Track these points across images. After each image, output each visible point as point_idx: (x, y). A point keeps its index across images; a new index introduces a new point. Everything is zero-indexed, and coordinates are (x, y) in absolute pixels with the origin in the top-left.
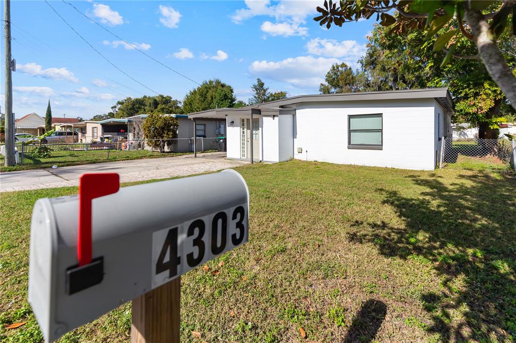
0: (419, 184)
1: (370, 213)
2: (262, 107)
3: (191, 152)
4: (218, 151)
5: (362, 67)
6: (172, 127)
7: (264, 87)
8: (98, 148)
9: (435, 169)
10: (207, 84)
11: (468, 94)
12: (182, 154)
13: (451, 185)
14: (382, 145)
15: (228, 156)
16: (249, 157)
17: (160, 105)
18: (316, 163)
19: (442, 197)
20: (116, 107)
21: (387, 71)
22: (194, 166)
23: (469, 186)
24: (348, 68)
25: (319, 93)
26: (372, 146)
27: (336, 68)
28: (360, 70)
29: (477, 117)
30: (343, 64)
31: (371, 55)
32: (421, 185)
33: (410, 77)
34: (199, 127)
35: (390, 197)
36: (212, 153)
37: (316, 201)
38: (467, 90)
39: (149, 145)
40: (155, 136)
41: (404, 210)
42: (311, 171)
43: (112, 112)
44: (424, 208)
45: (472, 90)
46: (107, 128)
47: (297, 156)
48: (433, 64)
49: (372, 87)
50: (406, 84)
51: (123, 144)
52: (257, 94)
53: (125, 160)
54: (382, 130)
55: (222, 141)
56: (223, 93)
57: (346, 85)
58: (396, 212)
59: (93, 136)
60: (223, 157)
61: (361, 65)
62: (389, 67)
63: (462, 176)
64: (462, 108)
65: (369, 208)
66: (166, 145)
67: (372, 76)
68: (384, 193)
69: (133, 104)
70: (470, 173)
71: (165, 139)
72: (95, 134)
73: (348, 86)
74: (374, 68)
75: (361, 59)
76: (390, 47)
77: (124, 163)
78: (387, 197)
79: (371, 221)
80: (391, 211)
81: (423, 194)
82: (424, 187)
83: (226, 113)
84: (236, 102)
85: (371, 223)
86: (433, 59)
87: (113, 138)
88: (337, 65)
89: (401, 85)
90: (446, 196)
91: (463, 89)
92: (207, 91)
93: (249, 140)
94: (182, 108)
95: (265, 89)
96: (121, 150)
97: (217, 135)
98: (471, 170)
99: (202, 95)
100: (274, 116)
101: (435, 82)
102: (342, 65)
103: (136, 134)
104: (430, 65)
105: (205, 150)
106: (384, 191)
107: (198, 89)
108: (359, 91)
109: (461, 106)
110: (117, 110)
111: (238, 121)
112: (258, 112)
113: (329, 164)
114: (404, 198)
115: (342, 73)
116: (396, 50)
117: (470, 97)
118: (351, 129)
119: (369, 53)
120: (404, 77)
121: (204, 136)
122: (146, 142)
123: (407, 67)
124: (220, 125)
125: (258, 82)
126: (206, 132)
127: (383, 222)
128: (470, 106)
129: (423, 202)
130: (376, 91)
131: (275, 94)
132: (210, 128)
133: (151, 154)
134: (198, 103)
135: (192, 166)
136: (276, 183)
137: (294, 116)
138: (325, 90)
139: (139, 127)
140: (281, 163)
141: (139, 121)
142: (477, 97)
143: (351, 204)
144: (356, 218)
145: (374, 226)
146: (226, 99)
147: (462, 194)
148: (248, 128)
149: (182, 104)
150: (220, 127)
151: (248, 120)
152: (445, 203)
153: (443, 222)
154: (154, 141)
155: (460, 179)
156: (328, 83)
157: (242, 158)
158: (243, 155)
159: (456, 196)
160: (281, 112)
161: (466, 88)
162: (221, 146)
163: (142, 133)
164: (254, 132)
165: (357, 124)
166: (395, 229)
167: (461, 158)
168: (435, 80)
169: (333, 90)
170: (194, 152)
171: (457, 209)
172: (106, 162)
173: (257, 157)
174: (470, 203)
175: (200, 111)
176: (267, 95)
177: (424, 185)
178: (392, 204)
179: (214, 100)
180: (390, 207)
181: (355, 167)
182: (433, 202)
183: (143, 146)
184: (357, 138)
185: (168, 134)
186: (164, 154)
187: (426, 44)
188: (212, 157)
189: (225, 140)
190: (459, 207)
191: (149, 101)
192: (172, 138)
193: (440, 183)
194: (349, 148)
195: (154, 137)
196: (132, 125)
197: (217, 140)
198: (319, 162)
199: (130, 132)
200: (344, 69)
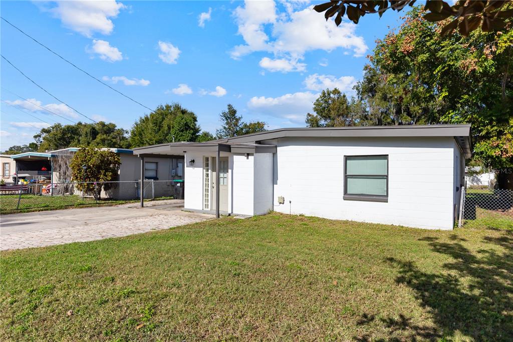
0: (438, 251)
1: (381, 299)
2: (234, 142)
3: (137, 199)
4: (174, 199)
5: (358, 94)
6: (111, 166)
7: (236, 115)
8: (7, 192)
9: (454, 228)
10: (163, 109)
11: (490, 133)
12: (124, 202)
13: (479, 252)
14: (387, 196)
15: (185, 207)
16: (215, 208)
17: (100, 134)
18: (302, 218)
19: (472, 272)
20: (40, 136)
21: (389, 102)
22: (138, 220)
23: (501, 254)
24: (342, 95)
25: (305, 125)
26: (374, 197)
27: (326, 95)
28: (356, 99)
29: (500, 161)
30: (336, 89)
31: (369, 81)
32: (440, 252)
33: (416, 109)
34: (148, 166)
35: (405, 272)
36: (165, 201)
37: (305, 280)
38: (489, 127)
39: (78, 189)
40: (88, 177)
41: (427, 294)
42: (296, 230)
43: (35, 142)
44: (453, 290)
45: (495, 128)
46: (23, 164)
47: (278, 208)
48: (447, 94)
49: (371, 119)
50: (411, 117)
51: (44, 186)
52: (227, 123)
53: (42, 210)
54: (387, 176)
55: (179, 185)
56: (184, 121)
57: (339, 116)
58: (417, 298)
59: (4, 175)
60: (180, 207)
61: (357, 92)
62: (391, 95)
63: (489, 239)
64: (483, 150)
65: (379, 291)
66: (103, 189)
67: (370, 107)
68: (395, 264)
69: (63, 133)
70: (497, 235)
71: (101, 181)
72: (7, 172)
73: (341, 117)
74: (373, 96)
75: (357, 84)
76: (396, 70)
77: (40, 214)
78: (400, 272)
79: (384, 314)
80: (410, 296)
81: (446, 266)
82: (446, 256)
83: (185, 149)
84: (200, 133)
85: (386, 318)
86: (448, 87)
87: (31, 178)
88: (328, 91)
89: (405, 118)
90: (476, 269)
91: (484, 126)
92: (163, 119)
93: (215, 185)
94: (129, 140)
95: (238, 117)
96: (41, 195)
97: (173, 177)
98: (496, 229)
99: (156, 123)
100: (248, 155)
101: (450, 115)
102: (334, 91)
103: (62, 174)
104: (443, 95)
105: (157, 197)
106: (395, 261)
107: (151, 115)
108: (355, 124)
109: (481, 146)
110: (41, 139)
111: (200, 160)
112: (227, 148)
113: (319, 219)
114: (422, 274)
115: (334, 101)
116: (402, 75)
117: (493, 137)
118: (348, 174)
119: (367, 78)
120: (409, 109)
121: (156, 178)
122: (76, 185)
123: (416, 97)
124: (177, 164)
125: (229, 109)
126: (159, 172)
127: (401, 316)
128: (493, 148)
129: (449, 280)
130: (376, 125)
131: (251, 124)
132: (164, 167)
133: (82, 202)
134: (151, 134)
135: (135, 221)
136: (249, 249)
137: (275, 154)
138: (313, 123)
139: (66, 164)
140: (256, 218)
141: (66, 157)
142: (502, 137)
143: (353, 285)
144: (363, 309)
145: (391, 323)
146: (187, 129)
147: (495, 267)
148: (213, 170)
149: (130, 134)
150: (177, 167)
151: (214, 158)
152: (478, 282)
153: (484, 315)
154: (85, 184)
155: (487, 242)
156: (317, 113)
157: (204, 209)
158: (207, 206)
159: (489, 270)
160: (258, 150)
161: (488, 125)
162: (178, 192)
163: (70, 172)
164: (221, 175)
165: (355, 167)
166: (421, 329)
167: (481, 213)
168: (449, 113)
169: (322, 122)
170: (140, 200)
171: (496, 292)
172: (14, 213)
173: (225, 209)
174: (509, 282)
175: (153, 144)
176: (240, 126)
177: (445, 252)
178: (409, 283)
179: (172, 130)
180: (407, 289)
181: (353, 224)
182: (462, 280)
183: (71, 191)
184: (356, 186)
185: (105, 175)
186: (99, 202)
187: (440, 67)
188: (165, 207)
189: (183, 183)
190: (497, 289)
191: (86, 129)
192: (111, 180)
193: (465, 250)
194: (345, 199)
195: (85, 178)
196: (57, 161)
197: (173, 184)
198: (306, 217)
199: (55, 170)
200: (336, 96)
